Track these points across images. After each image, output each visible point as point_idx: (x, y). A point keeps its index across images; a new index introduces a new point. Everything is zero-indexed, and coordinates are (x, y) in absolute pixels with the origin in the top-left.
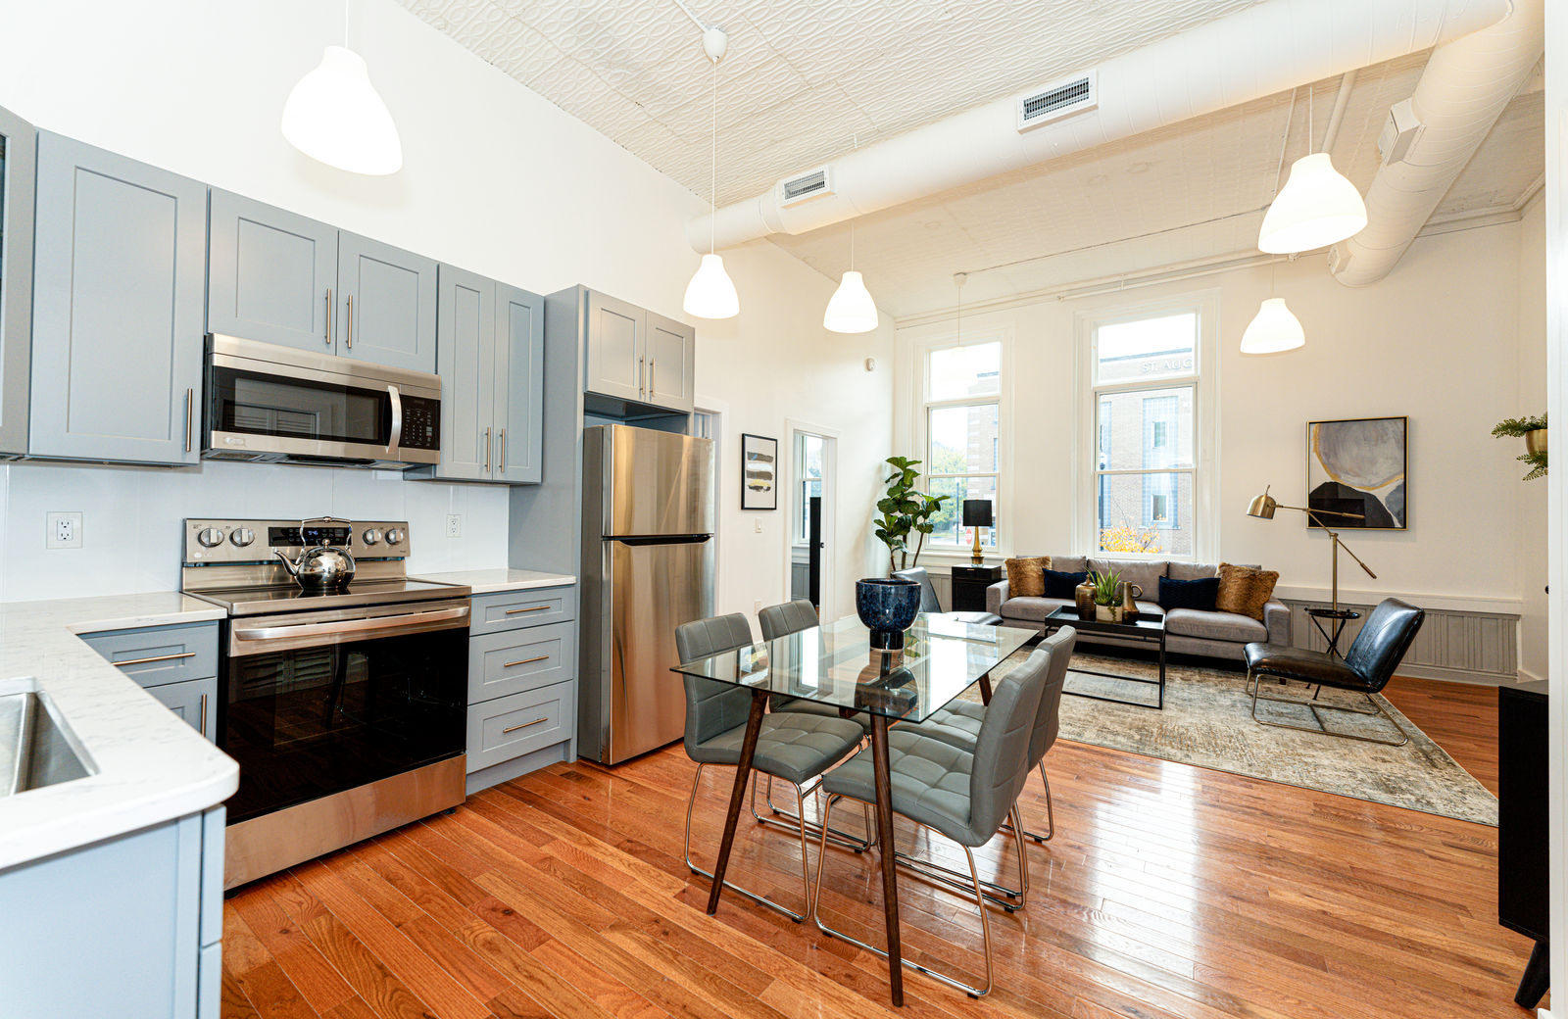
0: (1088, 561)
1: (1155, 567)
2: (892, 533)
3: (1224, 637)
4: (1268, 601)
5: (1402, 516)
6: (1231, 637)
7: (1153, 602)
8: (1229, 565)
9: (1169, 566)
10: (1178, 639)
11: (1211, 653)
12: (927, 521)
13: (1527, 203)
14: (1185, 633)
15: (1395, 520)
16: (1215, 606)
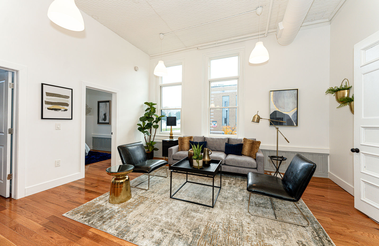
0: (205, 138)
1: (225, 139)
2: (144, 128)
3: (243, 166)
4: (257, 152)
5: (296, 122)
6: (245, 166)
7: (223, 152)
8: (246, 139)
9: (229, 139)
10: (228, 167)
11: (239, 172)
12: (157, 124)
13: (333, 17)
14: (231, 165)
15: (294, 123)
16: (241, 153)
